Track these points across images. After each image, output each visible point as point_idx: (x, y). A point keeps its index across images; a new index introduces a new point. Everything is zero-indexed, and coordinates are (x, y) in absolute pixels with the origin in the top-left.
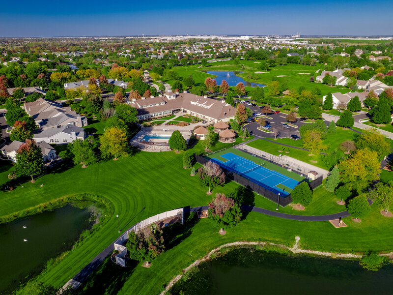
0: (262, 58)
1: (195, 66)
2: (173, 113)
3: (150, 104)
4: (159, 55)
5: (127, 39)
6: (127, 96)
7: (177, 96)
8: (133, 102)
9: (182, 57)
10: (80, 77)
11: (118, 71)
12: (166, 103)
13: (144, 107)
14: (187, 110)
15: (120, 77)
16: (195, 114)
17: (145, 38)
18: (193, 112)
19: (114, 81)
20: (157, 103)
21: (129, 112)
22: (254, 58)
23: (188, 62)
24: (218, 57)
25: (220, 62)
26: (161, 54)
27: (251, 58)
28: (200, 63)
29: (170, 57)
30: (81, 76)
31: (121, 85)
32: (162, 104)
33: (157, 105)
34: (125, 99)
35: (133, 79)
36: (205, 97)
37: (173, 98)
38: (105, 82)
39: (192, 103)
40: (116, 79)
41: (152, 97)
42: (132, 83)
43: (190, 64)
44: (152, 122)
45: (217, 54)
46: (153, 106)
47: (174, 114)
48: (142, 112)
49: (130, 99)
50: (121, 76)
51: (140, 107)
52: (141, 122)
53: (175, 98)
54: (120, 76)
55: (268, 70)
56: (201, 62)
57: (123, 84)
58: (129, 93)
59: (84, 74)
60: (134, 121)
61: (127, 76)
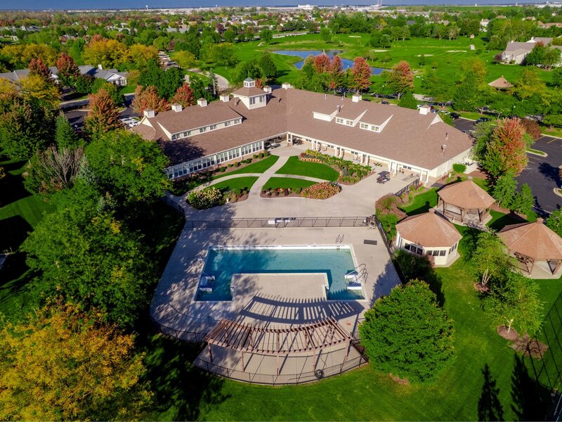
0: (360, 28)
1: (250, 44)
2: (266, 148)
3: (200, 124)
4: (181, 27)
5: (122, 12)
6: (127, 102)
7: (269, 97)
8: (146, 122)
9: (221, 30)
10: (11, 62)
11: (103, 48)
12: (244, 119)
13: (182, 136)
14: (304, 138)
15: (108, 62)
16: (334, 150)
17: (150, 10)
18: (325, 144)
19: (96, 68)
20: (219, 120)
21: (137, 161)
22: (348, 30)
23: (237, 39)
24: (283, 31)
25: (291, 37)
26: (184, 26)
27: (342, 29)
28: (258, 39)
29: (201, 30)
30: (14, 61)
31: (112, 78)
32: (232, 124)
33: (221, 126)
34: (121, 110)
35: (138, 65)
36: (356, 99)
37: (260, 103)
38: (71, 72)
39: (317, 116)
40: (100, 66)
41: (201, 103)
42: (136, 74)
43: (239, 41)
44: (215, 182)
45: (282, 25)
46: (208, 130)
47: (273, 152)
48: (179, 151)
49: (136, 110)
50: (112, 60)
51: (169, 136)
52: (182, 186)
53: (264, 104)
54: (110, 61)
55: (386, 47)
56: (258, 37)
57: (116, 77)
58: (133, 96)
59: (19, 55)
60: (158, 194)
61: (124, 58)
